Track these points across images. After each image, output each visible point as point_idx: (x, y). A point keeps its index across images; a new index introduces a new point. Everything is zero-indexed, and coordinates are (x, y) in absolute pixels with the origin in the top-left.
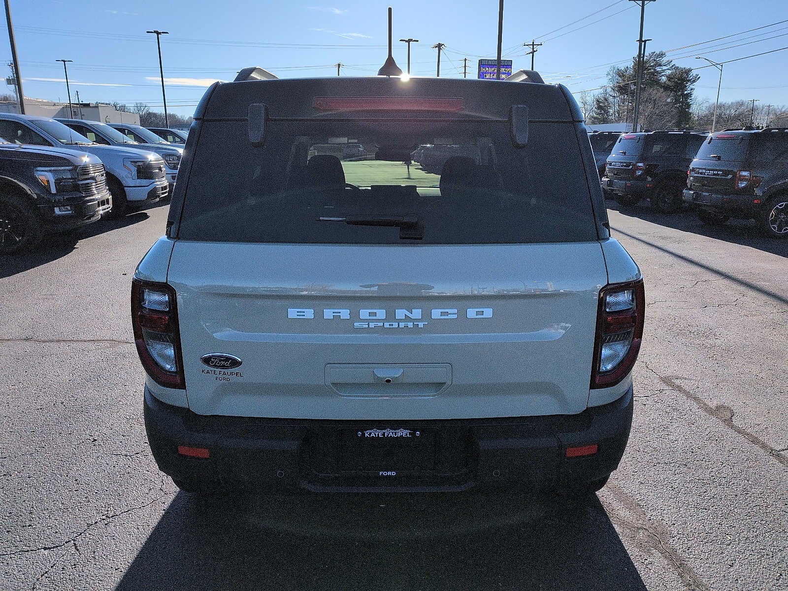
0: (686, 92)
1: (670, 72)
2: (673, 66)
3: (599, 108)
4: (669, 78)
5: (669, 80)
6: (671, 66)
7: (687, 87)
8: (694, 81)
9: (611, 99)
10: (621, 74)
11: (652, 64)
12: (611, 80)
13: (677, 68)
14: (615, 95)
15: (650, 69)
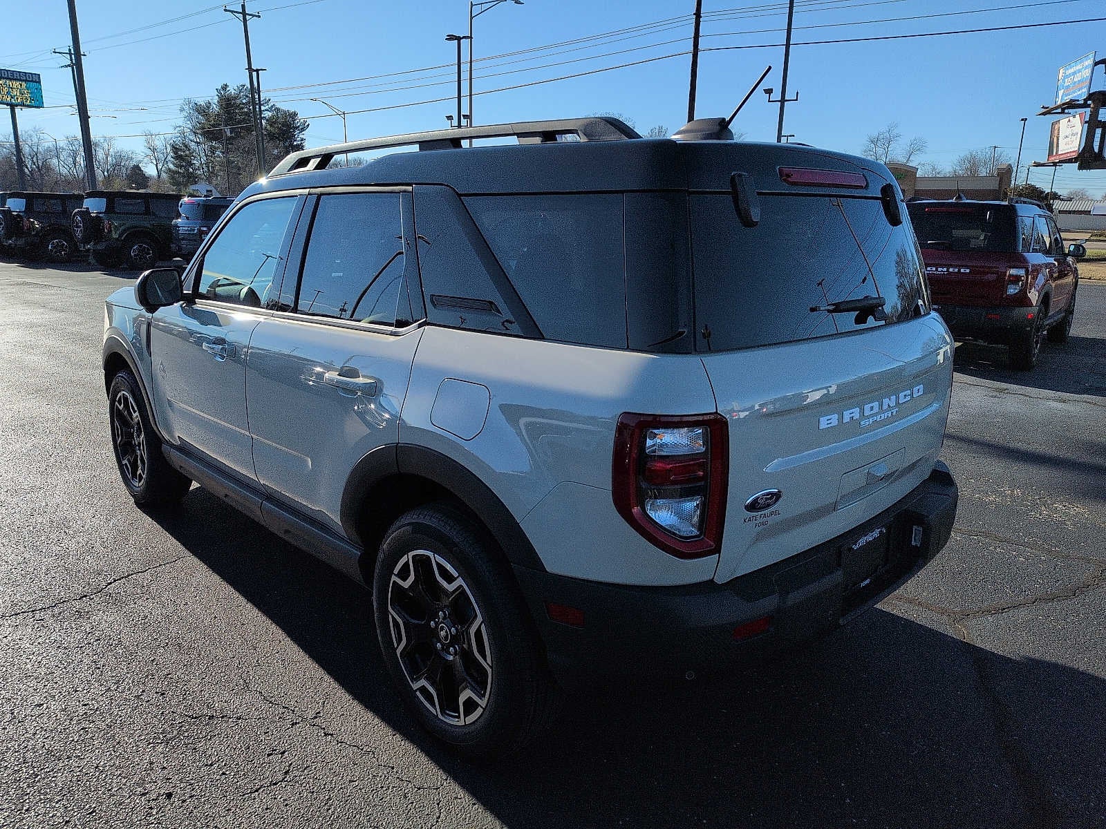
0: (295, 143)
1: (270, 114)
2: (272, 106)
3: (178, 157)
4: (271, 122)
5: (271, 125)
6: (270, 106)
7: (296, 136)
8: (303, 130)
9: (193, 145)
10: (202, 110)
11: (244, 101)
12: (189, 118)
13: (278, 109)
14: (198, 140)
15: (243, 108)
